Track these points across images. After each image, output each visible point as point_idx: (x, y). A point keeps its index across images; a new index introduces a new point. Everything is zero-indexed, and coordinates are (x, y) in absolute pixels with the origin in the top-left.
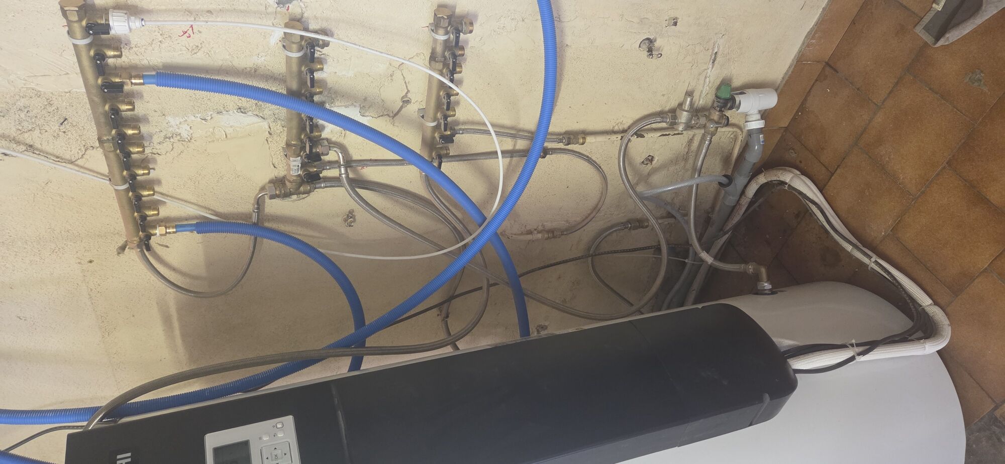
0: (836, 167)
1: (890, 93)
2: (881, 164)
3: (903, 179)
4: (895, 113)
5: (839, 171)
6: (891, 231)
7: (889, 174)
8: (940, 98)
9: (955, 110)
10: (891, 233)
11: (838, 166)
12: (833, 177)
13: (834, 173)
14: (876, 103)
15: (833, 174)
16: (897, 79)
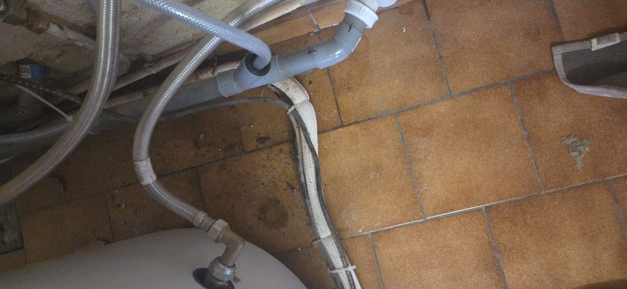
0: (353, 121)
1: (475, 90)
2: (411, 157)
3: (426, 190)
4: (465, 116)
5: (352, 128)
6: (372, 233)
7: (412, 173)
8: (525, 136)
9: (533, 161)
10: (370, 236)
11: (356, 122)
12: (340, 129)
13: (346, 126)
14: (451, 88)
15: (344, 126)
16: (492, 82)
